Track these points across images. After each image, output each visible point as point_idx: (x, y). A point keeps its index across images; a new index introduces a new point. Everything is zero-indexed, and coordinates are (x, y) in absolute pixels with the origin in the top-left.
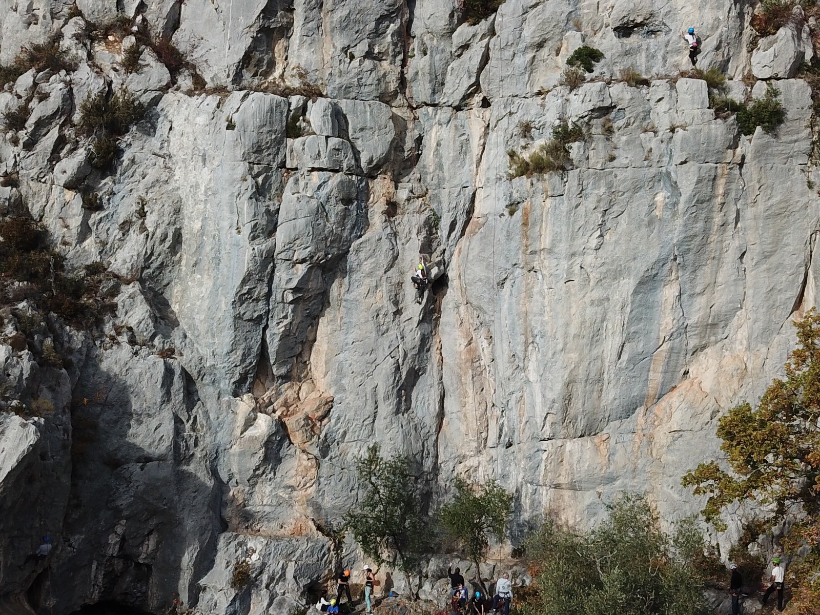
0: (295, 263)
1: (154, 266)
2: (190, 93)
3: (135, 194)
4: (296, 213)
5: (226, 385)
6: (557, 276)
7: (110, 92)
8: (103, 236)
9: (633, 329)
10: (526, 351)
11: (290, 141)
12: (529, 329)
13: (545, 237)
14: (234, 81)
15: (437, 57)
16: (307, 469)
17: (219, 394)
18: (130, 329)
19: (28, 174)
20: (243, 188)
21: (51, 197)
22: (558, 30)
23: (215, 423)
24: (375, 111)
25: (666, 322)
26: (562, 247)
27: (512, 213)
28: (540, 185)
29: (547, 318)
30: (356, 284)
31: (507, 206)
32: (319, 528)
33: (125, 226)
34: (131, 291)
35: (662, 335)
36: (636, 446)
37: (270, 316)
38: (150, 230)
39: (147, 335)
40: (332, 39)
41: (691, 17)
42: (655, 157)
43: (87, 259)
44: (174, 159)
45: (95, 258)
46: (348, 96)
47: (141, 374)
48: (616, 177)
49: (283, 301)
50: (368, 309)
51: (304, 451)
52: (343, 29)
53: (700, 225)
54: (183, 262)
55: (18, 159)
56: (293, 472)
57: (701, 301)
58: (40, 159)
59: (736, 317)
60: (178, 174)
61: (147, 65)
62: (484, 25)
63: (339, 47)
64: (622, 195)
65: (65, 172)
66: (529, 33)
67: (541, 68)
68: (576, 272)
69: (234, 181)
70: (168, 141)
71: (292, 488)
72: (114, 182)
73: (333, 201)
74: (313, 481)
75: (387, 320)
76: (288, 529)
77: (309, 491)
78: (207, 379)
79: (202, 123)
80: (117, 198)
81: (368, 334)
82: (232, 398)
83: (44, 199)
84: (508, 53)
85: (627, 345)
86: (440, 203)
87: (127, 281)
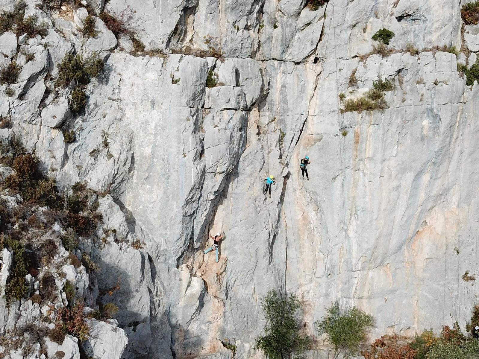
0: (216, 174)
1: (117, 181)
2: (134, 53)
3: (98, 129)
4: (219, 141)
5: (173, 261)
6: (374, 174)
7: (74, 53)
8: (78, 162)
9: (410, 202)
10: (350, 219)
11: (207, 89)
12: (354, 206)
13: (369, 150)
14: (167, 46)
15: (288, 29)
16: (218, 308)
17: (169, 268)
18: (114, 231)
19: (22, 118)
20: (187, 126)
21: (41, 136)
22: (365, 17)
23: (168, 289)
24: (252, 66)
25: (422, 195)
26: (379, 157)
27: (345, 134)
28: (367, 118)
29: (367, 200)
30: (241, 182)
31: (340, 130)
32: (224, 345)
33: (94, 153)
34: (108, 202)
35: (419, 203)
36: (408, 270)
37: (198, 210)
38: (116, 156)
39: (124, 234)
40: (226, 16)
41: (438, 13)
42: (425, 100)
43: (70, 181)
44: (124, 102)
45: (75, 179)
46: (234, 55)
47: (126, 263)
48: (406, 112)
49: (207, 201)
50: (250, 198)
51: (215, 297)
52: (233, 9)
53: (448, 140)
54: (135, 177)
55: (12, 106)
56: (210, 312)
57: (439, 182)
58: (32, 106)
59: (453, 189)
60: (129, 114)
61: (100, 32)
62: (321, 10)
63: (231, 23)
64: (408, 122)
65: (55, 117)
66: (350, 19)
67: (354, 39)
68: (386, 171)
69: (181, 120)
70: (119, 90)
71: (210, 322)
72: (83, 121)
73: (236, 130)
74: (221, 316)
75: (260, 204)
76: (206, 349)
77: (219, 322)
78: (162, 259)
79: (152, 78)
80: (85, 133)
81: (250, 215)
82: (176, 269)
83: (36, 137)
84: (338, 31)
85: (407, 211)
86: (285, 125)
87: (102, 194)
